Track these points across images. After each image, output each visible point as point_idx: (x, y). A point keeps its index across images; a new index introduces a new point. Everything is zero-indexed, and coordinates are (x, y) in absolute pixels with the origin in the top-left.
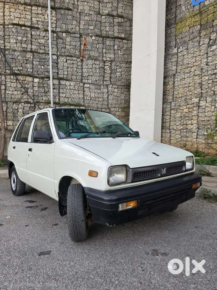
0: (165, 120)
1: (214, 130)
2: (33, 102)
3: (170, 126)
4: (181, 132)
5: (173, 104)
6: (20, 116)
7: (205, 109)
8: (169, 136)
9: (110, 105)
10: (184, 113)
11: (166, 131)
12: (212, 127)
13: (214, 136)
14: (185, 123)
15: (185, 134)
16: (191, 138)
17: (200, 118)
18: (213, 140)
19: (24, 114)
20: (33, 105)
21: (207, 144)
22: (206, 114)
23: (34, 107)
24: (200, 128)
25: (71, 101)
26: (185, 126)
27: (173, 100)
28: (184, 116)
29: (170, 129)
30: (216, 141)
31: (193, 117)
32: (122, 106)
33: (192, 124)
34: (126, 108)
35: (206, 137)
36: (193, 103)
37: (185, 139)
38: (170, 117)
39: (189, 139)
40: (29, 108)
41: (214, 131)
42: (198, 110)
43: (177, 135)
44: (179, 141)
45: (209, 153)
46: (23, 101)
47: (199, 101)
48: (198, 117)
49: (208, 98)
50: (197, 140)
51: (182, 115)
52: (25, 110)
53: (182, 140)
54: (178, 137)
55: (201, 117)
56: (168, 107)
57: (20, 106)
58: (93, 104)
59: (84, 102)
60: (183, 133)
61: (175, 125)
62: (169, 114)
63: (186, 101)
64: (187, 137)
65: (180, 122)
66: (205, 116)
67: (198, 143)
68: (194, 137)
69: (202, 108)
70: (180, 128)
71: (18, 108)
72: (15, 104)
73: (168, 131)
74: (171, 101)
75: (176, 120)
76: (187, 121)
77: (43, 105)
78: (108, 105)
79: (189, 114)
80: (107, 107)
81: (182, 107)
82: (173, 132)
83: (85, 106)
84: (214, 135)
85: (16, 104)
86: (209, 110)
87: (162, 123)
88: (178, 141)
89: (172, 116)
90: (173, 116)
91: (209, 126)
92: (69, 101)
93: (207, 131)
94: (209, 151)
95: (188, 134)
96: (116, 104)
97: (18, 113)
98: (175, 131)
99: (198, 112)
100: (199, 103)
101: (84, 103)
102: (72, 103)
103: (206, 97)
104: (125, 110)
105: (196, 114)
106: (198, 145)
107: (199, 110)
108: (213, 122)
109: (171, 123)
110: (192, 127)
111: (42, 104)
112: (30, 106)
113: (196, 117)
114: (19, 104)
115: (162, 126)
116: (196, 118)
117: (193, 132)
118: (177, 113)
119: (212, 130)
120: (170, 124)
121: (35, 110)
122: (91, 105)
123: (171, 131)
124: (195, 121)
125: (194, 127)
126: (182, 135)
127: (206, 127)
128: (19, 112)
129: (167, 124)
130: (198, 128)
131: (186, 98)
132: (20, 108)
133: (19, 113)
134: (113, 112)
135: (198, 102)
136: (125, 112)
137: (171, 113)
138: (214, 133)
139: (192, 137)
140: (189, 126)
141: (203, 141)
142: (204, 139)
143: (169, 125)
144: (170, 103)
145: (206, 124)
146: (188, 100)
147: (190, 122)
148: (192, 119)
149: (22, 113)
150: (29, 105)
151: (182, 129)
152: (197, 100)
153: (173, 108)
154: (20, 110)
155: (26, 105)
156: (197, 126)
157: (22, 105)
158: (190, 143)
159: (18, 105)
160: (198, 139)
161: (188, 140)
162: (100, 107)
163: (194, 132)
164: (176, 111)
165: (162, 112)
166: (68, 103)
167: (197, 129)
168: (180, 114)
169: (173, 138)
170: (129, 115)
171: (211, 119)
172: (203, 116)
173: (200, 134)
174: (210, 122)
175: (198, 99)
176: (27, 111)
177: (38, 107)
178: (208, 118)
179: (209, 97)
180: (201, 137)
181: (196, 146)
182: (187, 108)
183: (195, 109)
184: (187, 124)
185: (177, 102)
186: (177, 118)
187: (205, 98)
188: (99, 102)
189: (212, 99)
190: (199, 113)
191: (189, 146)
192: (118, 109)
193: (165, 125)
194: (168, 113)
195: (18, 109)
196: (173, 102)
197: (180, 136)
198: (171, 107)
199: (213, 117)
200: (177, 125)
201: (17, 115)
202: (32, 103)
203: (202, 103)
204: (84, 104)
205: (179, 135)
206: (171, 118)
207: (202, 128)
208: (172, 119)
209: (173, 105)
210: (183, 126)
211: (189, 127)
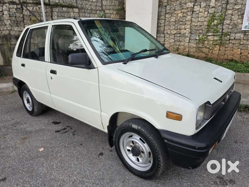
0: (160, 24)
1: (205, 35)
2: (19, 2)
3: (164, 31)
4: (174, 36)
5: (168, 8)
6: (7, 20)
7: (198, 14)
8: (163, 41)
9: (104, 7)
10: (179, 18)
11: (161, 36)
12: (204, 32)
13: (205, 41)
14: (179, 28)
15: (178, 38)
16: (184, 42)
17: (193, 23)
18: (204, 44)
19: (11, 17)
20: (19, 6)
21: (198, 48)
22: (199, 19)
23: (21, 9)
24: (193, 32)
25: (62, 2)
26: (178, 30)
27: (168, 3)
28: (179, 20)
29: (164, 33)
30: (206, 45)
31: (187, 22)
32: (116, 8)
33: (185, 29)
34: (121, 11)
35: (197, 41)
36: (188, 8)
37: (178, 43)
38: (165, 21)
39: (182, 43)
40: (16, 10)
41: (205, 36)
42: (192, 15)
43: (171, 40)
44: (173, 45)
45: (198, 57)
46: (7, 2)
47: (194, 5)
48: (192, 22)
49: (202, 3)
50: (189, 45)
51: (176, 20)
52: (12, 12)
53: (175, 44)
54: (171, 42)
55: (194, 22)
56: (163, 11)
57: (5, 7)
58: (87, 5)
59: (76, 2)
60: (176, 37)
61: (169, 29)
62: (164, 18)
63: (181, 5)
64: (180, 42)
65: (174, 27)
66: (198, 21)
67: (189, 47)
68: (187, 42)
69: (195, 13)
70: (173, 33)
71: (3, 10)
73: (162, 35)
74: (166, 4)
75: (170, 24)
76: (181, 25)
77: (32, 6)
78: (102, 6)
79: (184, 19)
80: (101, 9)
81: (177, 11)
82: (167, 37)
83: (79, 7)
84: (205, 39)
86: (202, 15)
87: (158, 27)
88: (171, 45)
89: (167, 21)
90: (168, 20)
91: (201, 31)
92: (60, 2)
93: (199, 36)
94: (199, 54)
95: (181, 38)
96: (110, 6)
97: (3, 16)
98: (169, 36)
99: (192, 17)
100: (193, 8)
101: (77, 4)
102: (64, 4)
103: (201, 2)
104: (120, 13)
105: (189, 19)
106: (190, 49)
107: (193, 15)
108: (205, 27)
109: (165, 27)
110: (185, 31)
111: (30, 5)
112: (16, 8)
113: (189, 22)
114: (3, 5)
115: (157, 30)
116: (189, 23)
117: (186, 36)
118: (172, 17)
119: (203, 35)
120: (164, 28)
121: (23, 12)
122: (85, 6)
123: (165, 35)
124: (188, 26)
125: (188, 31)
126: (176, 40)
127: (198, 32)
128: (4, 14)
129: (162, 29)
130: (191, 33)
131: (181, 2)
132: (5, 10)
134: (108, 15)
135: (192, 7)
136: (120, 14)
137: (165, 17)
138: (205, 38)
139: (185, 41)
140: (183, 30)
141: (195, 46)
142: (196, 43)
143: (163, 30)
144: (165, 6)
145: (198, 29)
146: (183, 5)
147: (183, 27)
148: (186, 24)
149: (9, 16)
150: (15, 6)
151: (176, 34)
152: (191, 5)
153: (168, 12)
154: (6, 13)
155: (11, 6)
156: (190, 31)
157: (6, 6)
158: (182, 47)
159: (2, 6)
160: (190, 44)
161: (180, 45)
162: (94, 9)
163: (187, 37)
164: (171, 15)
165: (158, 16)
166: (59, 3)
167: (190, 34)
168: (174, 18)
169: (166, 42)
170: (124, 18)
171: (204, 24)
172: (196, 21)
173: (193, 38)
174: (202, 27)
175: (193, 3)
176: (13, 13)
177: (26, 8)
178: (200, 23)
179: (203, 2)
180: (193, 41)
181: (187, 50)
182: (181, 13)
183: (189, 13)
184: (180, 29)
185: (172, 6)
186: (172, 23)
187: (199, 3)
188: (93, 3)
189: (206, 4)
190: (193, 18)
191: (181, 50)
192: (112, 11)
193: (159, 29)
194: (163, 17)
196: (169, 6)
197: (173, 41)
198: (166, 11)
199: (205, 22)
200: (171, 30)
201: (3, 19)
202: (19, 4)
203: (197, 8)
204: (77, 5)
205: (172, 39)
206: (166, 22)
207: (194, 33)
208: (167, 23)
209: (169, 9)
210: (177, 30)
211: (183, 31)
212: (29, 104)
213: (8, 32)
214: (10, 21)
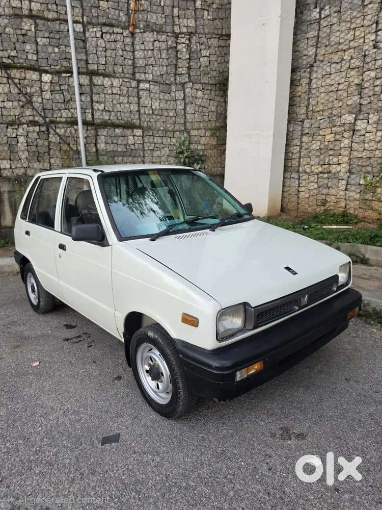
0: (290, 154)
1: (377, 176)
2: (43, 122)
3: (299, 167)
4: (318, 177)
5: (307, 124)
6: (23, 151)
7: (364, 135)
8: (297, 186)
9: (188, 124)
10: (326, 143)
11: (292, 176)
12: (375, 170)
13: (377, 187)
14: (327, 161)
15: (326, 181)
16: (336, 189)
17: (355, 154)
18: (375, 194)
19: (29, 147)
20: (43, 129)
21: (364, 202)
22: (366, 145)
23: (46, 132)
24: (354, 170)
25: (115, 118)
26: (326, 166)
27: (307, 116)
28: (327, 147)
29: (298, 172)
30: (379, 195)
31: (342, 152)
32: (211, 124)
33: (340, 164)
34: (219, 130)
35: (362, 188)
36: (344, 124)
37: (325, 191)
38: (301, 149)
39: (333, 191)
40: (38, 134)
41: (378, 179)
42: (352, 138)
43: (311, 184)
44: (315, 194)
45: (365, 218)
46: (25, 122)
47: (355, 120)
48: (352, 150)
49: (371, 116)
50: (346, 194)
51: (322, 147)
52: (32, 139)
53: (319, 192)
54: (312, 188)
55: (357, 151)
56: (296, 130)
57: (20, 130)
58: (157, 123)
59: (140, 119)
60: (321, 180)
61: (308, 164)
62: (299, 144)
63: (331, 119)
64: (329, 188)
65: (317, 160)
66: (364, 149)
67: (347, 198)
68: (341, 188)
69: (358, 134)
70: (317, 171)
71: (17, 135)
72: (10, 127)
73: (295, 175)
74: (303, 117)
75: (310, 154)
76: (331, 157)
77: (64, 128)
78: (185, 123)
79: (336, 145)
80: (183, 128)
81: (324, 130)
82: (304, 178)
83: (143, 126)
84: (378, 185)
85: (13, 127)
86: (371, 137)
87: (286, 160)
88: (312, 193)
89: (304, 148)
90: (306, 146)
91: (369, 169)
92: (112, 118)
93: (365, 178)
94: (367, 214)
95: (331, 181)
96: (200, 122)
97: (17, 145)
98: (307, 176)
99: (352, 142)
100: (354, 124)
101: (140, 121)
102: (118, 122)
103: (369, 114)
104: (218, 134)
105: (347, 146)
106: (348, 202)
107: (354, 137)
108: (377, 161)
109: (302, 160)
110: (339, 168)
111: (61, 125)
112: (38, 131)
113: (347, 150)
114: (18, 126)
115: (285, 166)
116: (346, 153)
117: (340, 178)
118: (314, 142)
119: (374, 176)
120: (299, 162)
121: (49, 137)
122: (154, 124)
123: (301, 175)
124: (345, 157)
125: (344, 168)
126: (321, 184)
127: (364, 169)
128: (19, 142)
129: (295, 163)
130: (350, 171)
131: (331, 113)
132: (22, 135)
133: (19, 145)
134: (196, 139)
135: (353, 122)
136: (217, 137)
137: (302, 142)
138: (378, 182)
139: (338, 187)
140: (334, 166)
141: (357, 196)
142: (359, 191)
143: (297, 164)
144: (301, 121)
145: (364, 164)
146: (334, 118)
147: (335, 160)
148: (340, 155)
149: (26, 144)
150: (37, 129)
151: (321, 173)
152: (350, 118)
153: (307, 131)
154: (21, 139)
155: (31, 129)
156: (348, 167)
157: (23, 129)
158: (333, 198)
159: (16, 129)
160: (347, 192)
161: (329, 194)
162: (170, 129)
163: (343, 179)
164: (312, 137)
165: (287, 140)
166: (109, 121)
167: (348, 174)
168: (318, 143)
169: (303, 189)
170: (224, 143)
171: (375, 155)
172: (360, 149)
173: (353, 182)
174: (372, 160)
175: (354, 116)
176: (33, 140)
177: (55, 131)
178: (368, 152)
179: (374, 113)
180: (353, 188)
181: (343, 204)
182: (332, 133)
183: (346, 135)
184: (329, 164)
185: (313, 121)
186: (314, 152)
187: (366, 115)
188: (168, 118)
189: (378, 117)
190: (353, 144)
191: (331, 203)
192: (203, 131)
193: (289, 164)
194: (297, 142)
195: (16, 137)
196: (308, 121)
197: (316, 186)
198: (302, 130)
199: (377, 152)
200: (312, 165)
201: (17, 149)
202: (43, 125)
203: (361, 125)
204: (140, 124)
205: (314, 183)
206: (302, 151)
207: (356, 172)
208: (304, 152)
209: (308, 126)
210: (324, 166)
211: (334, 169)
212: (34, 294)
213: (22, 170)
214: (27, 153)
